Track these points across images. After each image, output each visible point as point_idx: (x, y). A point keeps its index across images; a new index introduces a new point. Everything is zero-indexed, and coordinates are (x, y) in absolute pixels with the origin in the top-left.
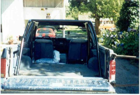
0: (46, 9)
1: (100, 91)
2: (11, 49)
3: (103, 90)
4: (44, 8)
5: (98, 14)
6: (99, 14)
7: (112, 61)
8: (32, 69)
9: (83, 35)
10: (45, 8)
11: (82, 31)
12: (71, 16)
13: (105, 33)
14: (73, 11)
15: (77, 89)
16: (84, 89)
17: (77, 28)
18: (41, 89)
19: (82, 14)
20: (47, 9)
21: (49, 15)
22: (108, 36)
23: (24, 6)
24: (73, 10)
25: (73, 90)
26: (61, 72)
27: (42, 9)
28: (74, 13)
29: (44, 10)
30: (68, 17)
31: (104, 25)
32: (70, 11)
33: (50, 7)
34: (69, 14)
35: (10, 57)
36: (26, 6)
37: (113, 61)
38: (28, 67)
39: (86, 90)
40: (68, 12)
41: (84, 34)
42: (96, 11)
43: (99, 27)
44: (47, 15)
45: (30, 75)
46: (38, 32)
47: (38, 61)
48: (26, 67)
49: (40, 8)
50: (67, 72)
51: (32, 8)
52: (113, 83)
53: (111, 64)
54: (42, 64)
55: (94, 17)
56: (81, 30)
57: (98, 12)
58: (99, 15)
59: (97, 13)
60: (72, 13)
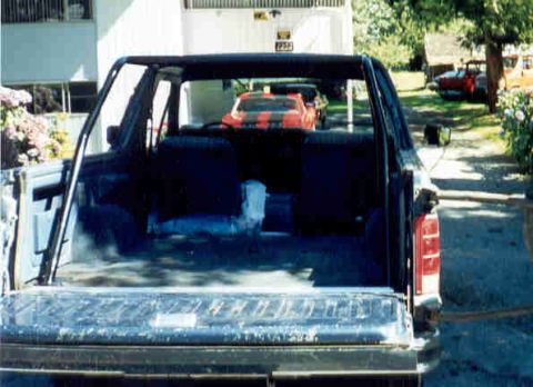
0: (274, 13)
1: (347, 341)
2: (21, 178)
3: (361, 336)
4: (267, 11)
5: (489, 27)
6: (494, 27)
7: (423, 219)
8: (123, 259)
9: (439, 117)
10: (271, 10)
11: (440, 101)
12: (397, 39)
13: (513, 106)
14: (407, 19)
15: (252, 336)
16: (281, 336)
17: (422, 89)
18: (104, 340)
19: (442, 32)
20: (279, 13)
21: (288, 37)
22: (521, 116)
23: (186, 6)
24: (404, 15)
25: (235, 339)
26: (230, 270)
27: (258, 16)
28: (411, 26)
29: (265, 18)
30: (386, 42)
31: (525, 71)
32: (393, 21)
33: (290, 6)
34: (392, 29)
35: (18, 212)
36: (195, 6)
37: (428, 217)
38: (112, 251)
39: (291, 340)
40: (386, 25)
41: (445, 110)
42: (484, 18)
43: (502, 83)
44: (279, 37)
45: (98, 282)
46: (239, 109)
47: (170, 225)
48: (98, 251)
49: (251, 12)
50: (262, 267)
51: (219, 13)
52: (429, 307)
53: (418, 231)
54: (180, 237)
55: (480, 41)
56: (434, 93)
57: (491, 20)
58: (493, 33)
59: (488, 22)
60: (404, 29)
